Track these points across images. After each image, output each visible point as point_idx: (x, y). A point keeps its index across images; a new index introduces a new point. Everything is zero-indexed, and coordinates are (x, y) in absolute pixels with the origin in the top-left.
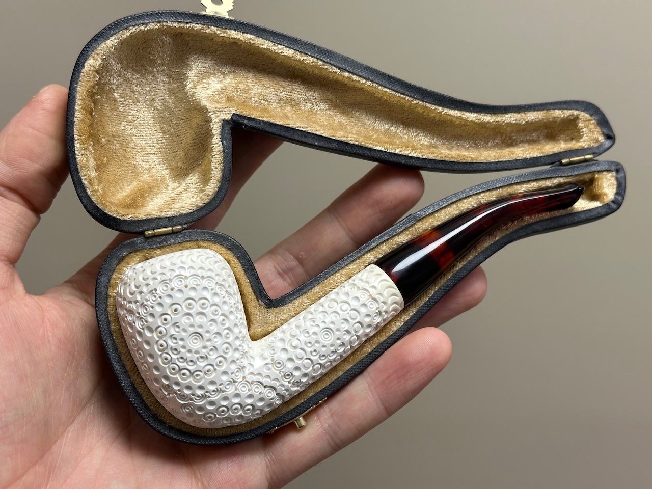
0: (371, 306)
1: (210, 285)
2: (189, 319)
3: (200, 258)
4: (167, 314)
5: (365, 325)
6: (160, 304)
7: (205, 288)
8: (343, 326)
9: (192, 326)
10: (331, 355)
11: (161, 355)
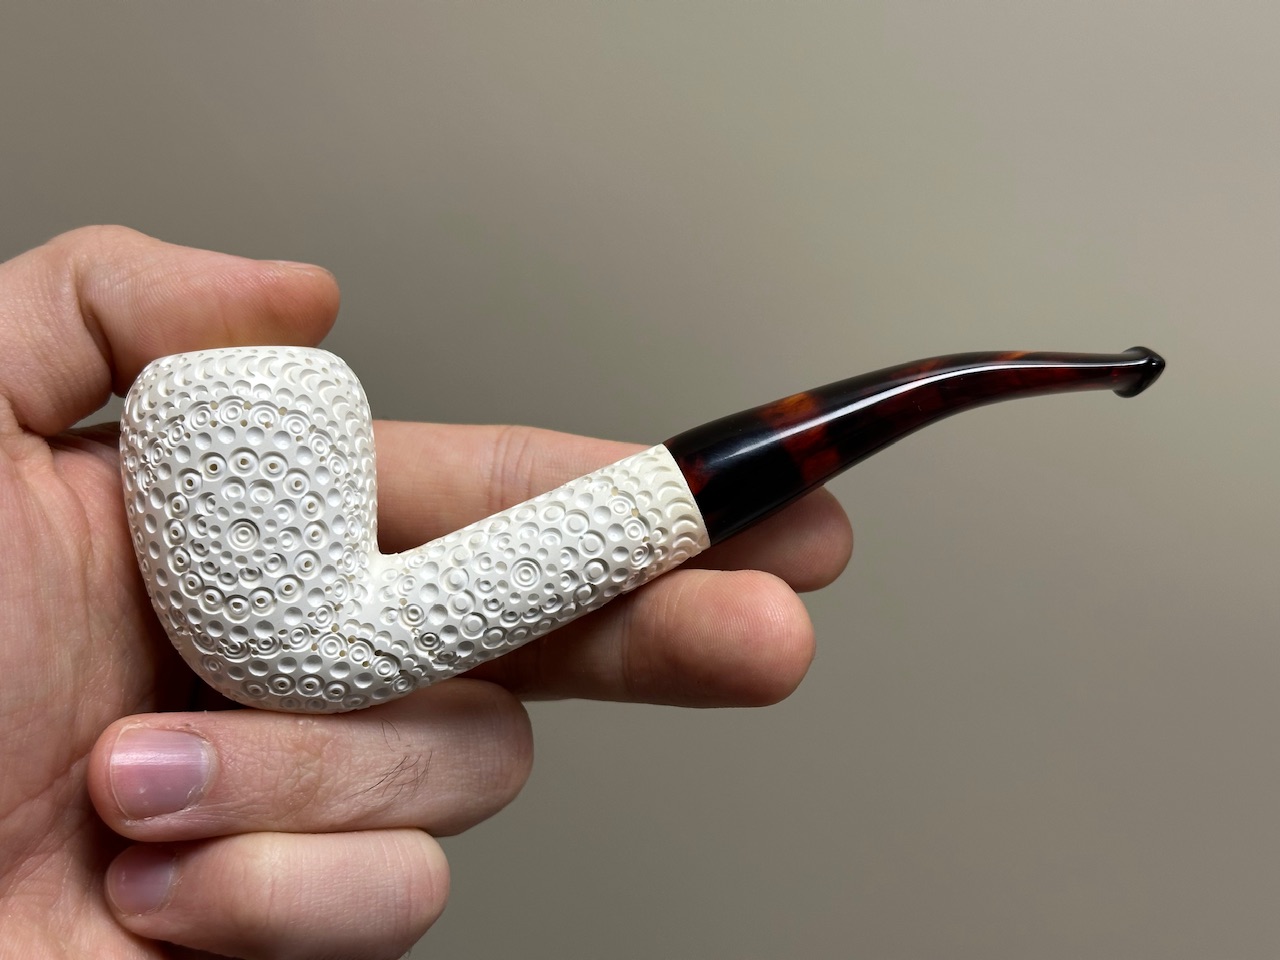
0: (633, 533)
1: (296, 429)
2: (236, 490)
3: (290, 369)
4: (197, 473)
5: (612, 568)
6: (185, 449)
7: (283, 434)
8: (564, 561)
9: (240, 505)
10: (529, 615)
11: (172, 551)
